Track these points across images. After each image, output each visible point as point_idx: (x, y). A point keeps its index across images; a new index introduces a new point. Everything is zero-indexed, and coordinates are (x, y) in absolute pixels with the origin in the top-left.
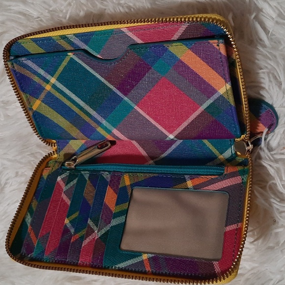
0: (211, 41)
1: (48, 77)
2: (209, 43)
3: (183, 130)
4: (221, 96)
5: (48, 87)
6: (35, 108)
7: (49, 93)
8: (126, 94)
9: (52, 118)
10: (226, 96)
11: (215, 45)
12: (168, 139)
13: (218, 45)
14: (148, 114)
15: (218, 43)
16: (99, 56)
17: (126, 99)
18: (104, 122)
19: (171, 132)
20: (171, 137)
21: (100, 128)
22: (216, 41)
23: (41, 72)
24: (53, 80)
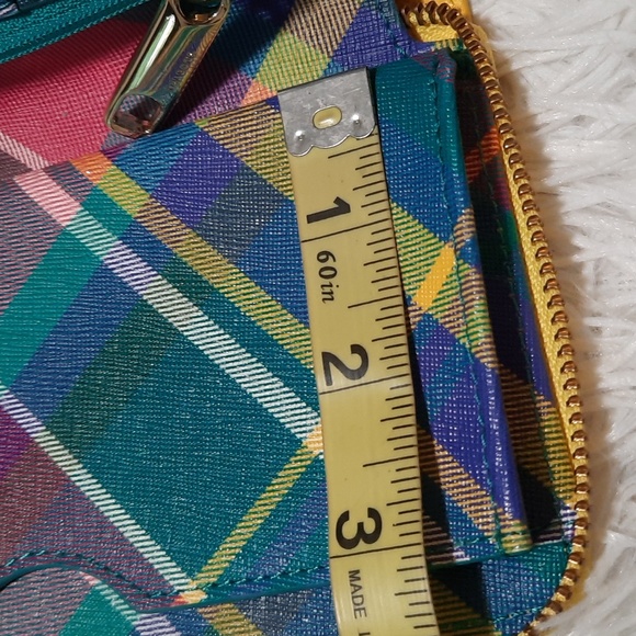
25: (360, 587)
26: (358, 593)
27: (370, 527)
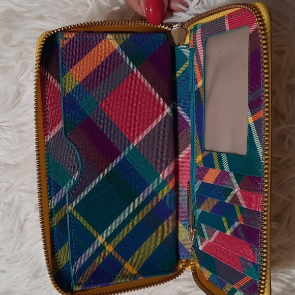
1: (97, 245)
4: (121, 46)
5: (109, 248)
6: (134, 272)
7: (116, 249)
8: (119, 154)
9: (149, 254)
10: (121, 41)
11: (65, 42)
12: (171, 115)
13: (66, 39)
17: (124, 154)
18: (152, 187)
19: (164, 110)
20: (168, 110)
21: (159, 194)
22: (61, 40)
23: (90, 251)
24: (101, 240)
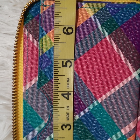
0: (41, 12)
2: (43, 14)
3: (129, 60)
4: (96, 14)
8: (85, 107)
10: (97, 10)
11: (45, 9)
13: (46, 6)
14: (107, 91)
15: (43, 5)
16: (46, 121)
17: (89, 108)
20: (135, 74)
22: (41, 7)
25: (67, 117)
26: (68, 116)
27: (64, 127)
